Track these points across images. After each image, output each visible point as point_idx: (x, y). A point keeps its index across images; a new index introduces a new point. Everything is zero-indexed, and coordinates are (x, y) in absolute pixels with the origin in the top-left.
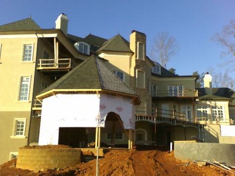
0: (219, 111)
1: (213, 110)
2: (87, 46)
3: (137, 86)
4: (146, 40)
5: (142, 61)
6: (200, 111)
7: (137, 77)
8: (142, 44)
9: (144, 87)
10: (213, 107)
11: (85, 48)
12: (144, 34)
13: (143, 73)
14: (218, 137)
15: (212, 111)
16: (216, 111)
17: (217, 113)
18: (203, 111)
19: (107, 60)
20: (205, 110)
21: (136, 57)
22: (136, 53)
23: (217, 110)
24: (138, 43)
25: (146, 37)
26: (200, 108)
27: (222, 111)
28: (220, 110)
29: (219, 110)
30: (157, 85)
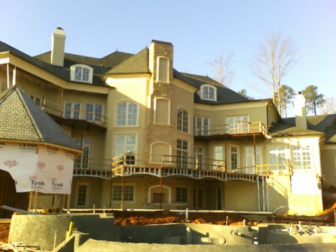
0: (304, 154)
1: (294, 151)
2: (88, 70)
3: (154, 122)
4: (172, 53)
5: (165, 85)
6: (274, 155)
7: (155, 109)
8: (166, 60)
9: (169, 123)
10: (295, 148)
11: (84, 72)
12: (170, 44)
13: (168, 101)
14: (286, 195)
15: (292, 154)
16: (299, 154)
17: (302, 156)
18: (280, 154)
19: (113, 88)
20: (281, 152)
21: (155, 79)
22: (155, 74)
23: (301, 151)
24: (158, 58)
25: (172, 49)
26: (274, 150)
27: (308, 154)
28: (306, 151)
29: (304, 151)
30: (209, 117)
